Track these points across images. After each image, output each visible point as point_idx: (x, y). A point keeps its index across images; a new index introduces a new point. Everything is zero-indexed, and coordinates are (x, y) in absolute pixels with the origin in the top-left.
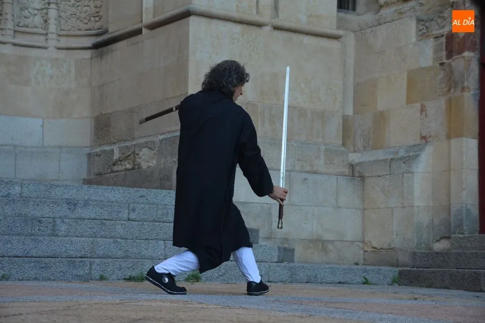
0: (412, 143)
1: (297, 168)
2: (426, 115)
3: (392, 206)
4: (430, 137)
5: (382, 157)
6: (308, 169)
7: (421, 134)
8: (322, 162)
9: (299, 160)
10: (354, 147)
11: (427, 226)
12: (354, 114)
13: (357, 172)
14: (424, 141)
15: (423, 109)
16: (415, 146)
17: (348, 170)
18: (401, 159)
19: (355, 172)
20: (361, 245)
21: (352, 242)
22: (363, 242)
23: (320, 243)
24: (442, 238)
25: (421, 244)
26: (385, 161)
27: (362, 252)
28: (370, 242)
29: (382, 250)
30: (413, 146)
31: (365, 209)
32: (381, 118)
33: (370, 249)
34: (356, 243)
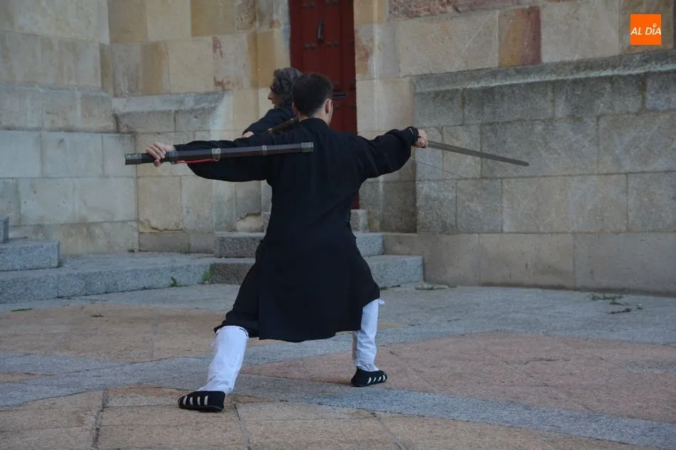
0: (202, 90)
1: (47, 125)
2: (221, 54)
3: (180, 174)
4: (228, 83)
5: (160, 107)
6: (60, 124)
7: (215, 79)
8: (79, 113)
9: (48, 113)
10: (114, 89)
11: (228, 200)
12: (111, 42)
13: (124, 126)
14: (219, 88)
15: (216, 45)
16: (208, 94)
17: (112, 124)
18: (192, 111)
19: (121, 126)
20: (135, 225)
21: (124, 222)
22: (138, 221)
23: (83, 227)
24: (248, 215)
25: (221, 223)
26: (167, 113)
27: (136, 234)
28: (148, 221)
29: (167, 232)
30: (205, 94)
31: (139, 177)
32: (154, 53)
33: (148, 230)
34: (129, 223)
